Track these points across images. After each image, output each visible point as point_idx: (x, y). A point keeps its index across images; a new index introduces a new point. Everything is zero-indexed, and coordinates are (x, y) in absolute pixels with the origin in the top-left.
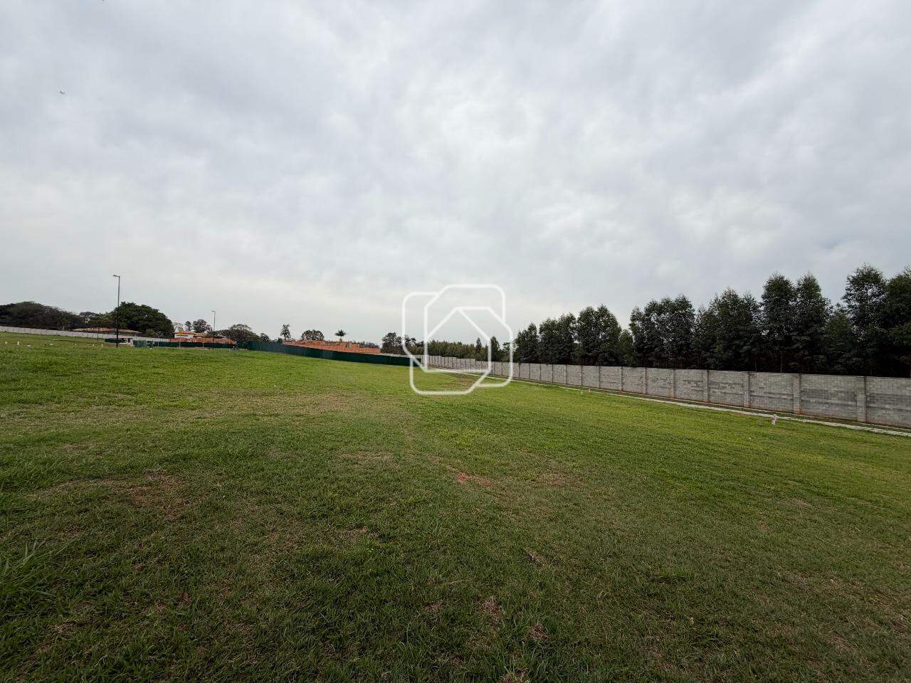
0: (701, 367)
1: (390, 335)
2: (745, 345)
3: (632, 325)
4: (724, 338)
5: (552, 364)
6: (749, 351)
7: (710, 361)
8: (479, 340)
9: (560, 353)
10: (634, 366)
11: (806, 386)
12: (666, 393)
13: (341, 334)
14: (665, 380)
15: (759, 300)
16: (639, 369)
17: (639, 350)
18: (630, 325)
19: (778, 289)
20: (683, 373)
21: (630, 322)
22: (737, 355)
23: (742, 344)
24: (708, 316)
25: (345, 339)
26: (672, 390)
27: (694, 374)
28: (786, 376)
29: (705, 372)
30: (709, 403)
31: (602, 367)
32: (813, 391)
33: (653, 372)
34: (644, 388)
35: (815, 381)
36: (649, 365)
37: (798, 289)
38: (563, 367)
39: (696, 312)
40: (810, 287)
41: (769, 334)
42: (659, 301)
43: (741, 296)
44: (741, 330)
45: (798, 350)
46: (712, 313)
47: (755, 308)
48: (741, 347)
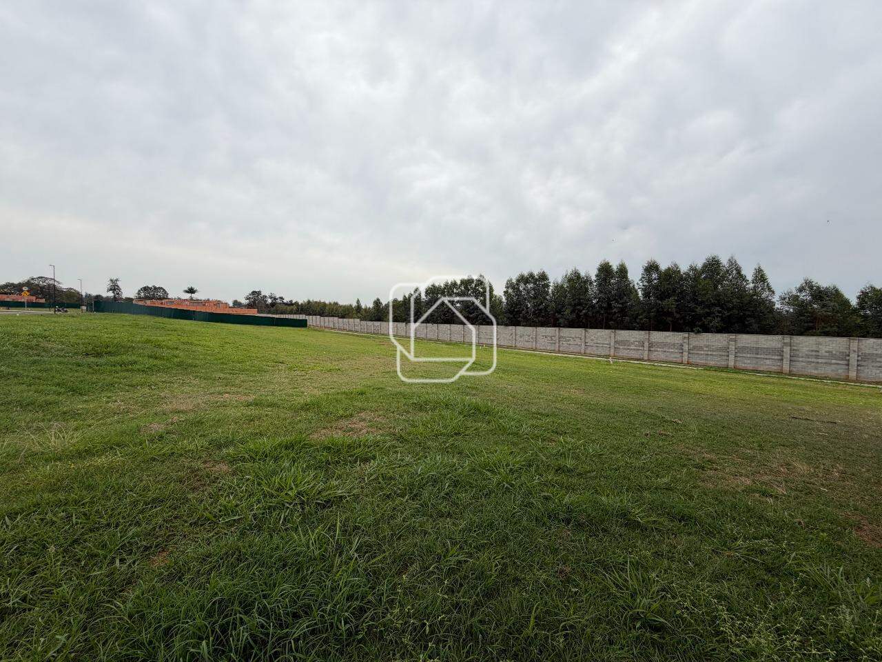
0: (554, 326)
1: (254, 293)
2: (583, 309)
3: (506, 292)
4: (571, 305)
5: (437, 323)
6: (585, 314)
7: (561, 320)
8: (358, 301)
9: (444, 315)
10: (507, 325)
11: (619, 338)
12: (529, 345)
13: (191, 291)
14: (529, 336)
15: (594, 278)
16: (510, 327)
17: (511, 312)
18: (504, 292)
19: (605, 270)
20: (542, 330)
21: (505, 290)
22: (578, 316)
23: (582, 308)
24: (559, 288)
25: (195, 296)
26: (534, 343)
27: (550, 331)
28: (607, 331)
29: (557, 329)
30: (559, 352)
31: (481, 326)
32: (622, 341)
33: (520, 329)
34: (514, 342)
35: (624, 334)
36: (517, 323)
37: (617, 272)
38: (448, 326)
39: (551, 284)
40: (623, 271)
41: (598, 302)
42: (526, 274)
43: (583, 274)
44: (582, 299)
45: (615, 313)
46: (562, 285)
47: (591, 283)
48: (581, 311)
